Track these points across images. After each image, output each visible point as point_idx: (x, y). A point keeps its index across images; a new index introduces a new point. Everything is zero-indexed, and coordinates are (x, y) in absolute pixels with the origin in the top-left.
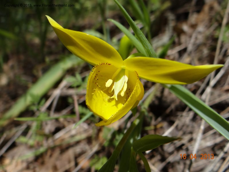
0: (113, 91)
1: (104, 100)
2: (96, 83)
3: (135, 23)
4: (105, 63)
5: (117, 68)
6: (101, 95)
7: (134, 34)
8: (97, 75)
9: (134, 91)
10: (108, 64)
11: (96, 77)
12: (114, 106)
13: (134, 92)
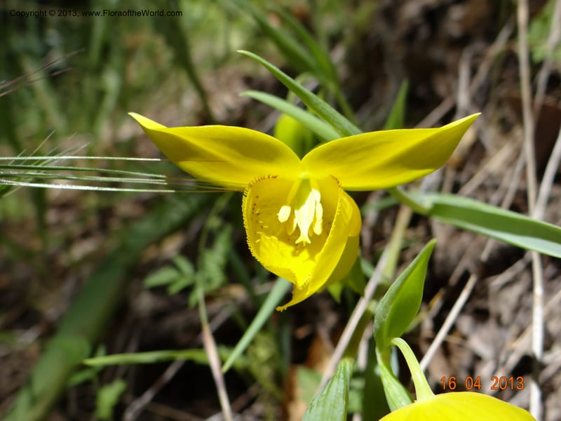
0: (298, 228)
1: (282, 254)
2: (257, 222)
3: (297, 83)
4: (266, 177)
5: (293, 182)
6: (273, 245)
7: (305, 108)
8: (255, 204)
9: (338, 210)
10: (271, 177)
11: (253, 209)
12: (307, 260)
13: (339, 212)
